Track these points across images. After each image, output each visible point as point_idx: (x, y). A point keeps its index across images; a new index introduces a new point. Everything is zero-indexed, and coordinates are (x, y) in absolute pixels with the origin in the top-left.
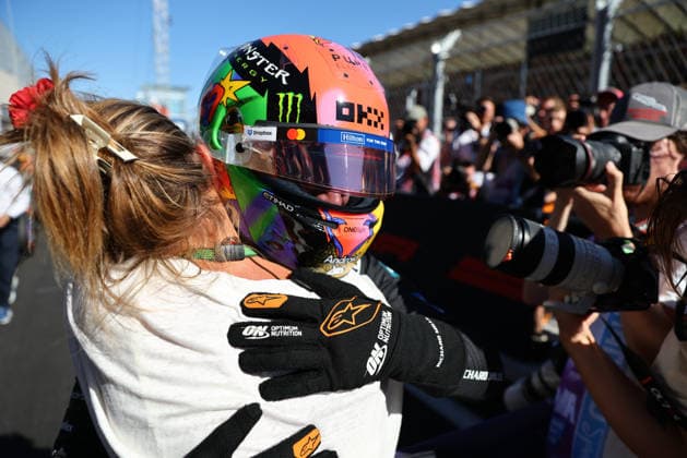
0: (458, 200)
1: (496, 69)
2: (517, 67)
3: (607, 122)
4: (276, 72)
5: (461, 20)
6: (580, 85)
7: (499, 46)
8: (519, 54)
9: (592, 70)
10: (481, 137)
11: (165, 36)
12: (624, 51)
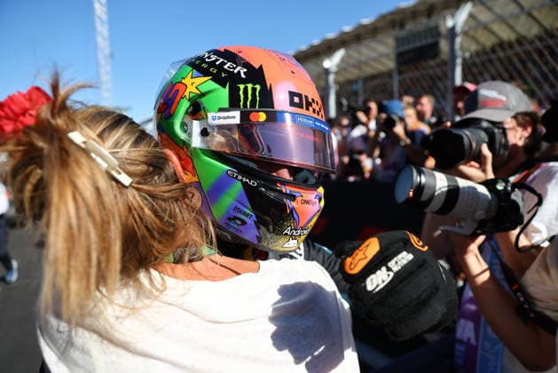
0: (354, 182)
1: (373, 77)
2: (389, 74)
3: (463, 112)
4: (234, 68)
5: (343, 41)
6: (440, 85)
7: (375, 60)
8: (390, 64)
9: (449, 73)
10: (369, 130)
11: (108, 68)
12: (471, 57)
